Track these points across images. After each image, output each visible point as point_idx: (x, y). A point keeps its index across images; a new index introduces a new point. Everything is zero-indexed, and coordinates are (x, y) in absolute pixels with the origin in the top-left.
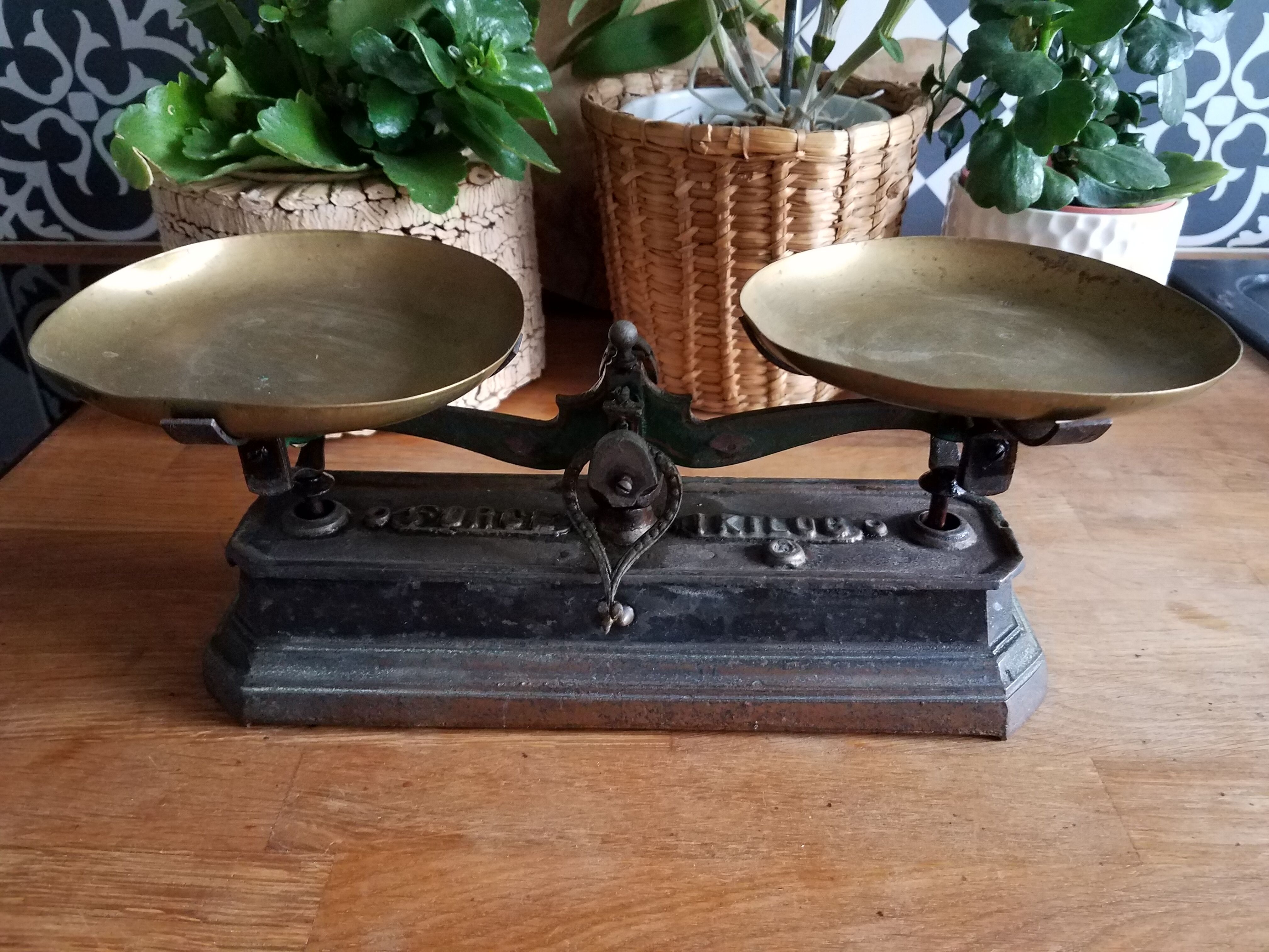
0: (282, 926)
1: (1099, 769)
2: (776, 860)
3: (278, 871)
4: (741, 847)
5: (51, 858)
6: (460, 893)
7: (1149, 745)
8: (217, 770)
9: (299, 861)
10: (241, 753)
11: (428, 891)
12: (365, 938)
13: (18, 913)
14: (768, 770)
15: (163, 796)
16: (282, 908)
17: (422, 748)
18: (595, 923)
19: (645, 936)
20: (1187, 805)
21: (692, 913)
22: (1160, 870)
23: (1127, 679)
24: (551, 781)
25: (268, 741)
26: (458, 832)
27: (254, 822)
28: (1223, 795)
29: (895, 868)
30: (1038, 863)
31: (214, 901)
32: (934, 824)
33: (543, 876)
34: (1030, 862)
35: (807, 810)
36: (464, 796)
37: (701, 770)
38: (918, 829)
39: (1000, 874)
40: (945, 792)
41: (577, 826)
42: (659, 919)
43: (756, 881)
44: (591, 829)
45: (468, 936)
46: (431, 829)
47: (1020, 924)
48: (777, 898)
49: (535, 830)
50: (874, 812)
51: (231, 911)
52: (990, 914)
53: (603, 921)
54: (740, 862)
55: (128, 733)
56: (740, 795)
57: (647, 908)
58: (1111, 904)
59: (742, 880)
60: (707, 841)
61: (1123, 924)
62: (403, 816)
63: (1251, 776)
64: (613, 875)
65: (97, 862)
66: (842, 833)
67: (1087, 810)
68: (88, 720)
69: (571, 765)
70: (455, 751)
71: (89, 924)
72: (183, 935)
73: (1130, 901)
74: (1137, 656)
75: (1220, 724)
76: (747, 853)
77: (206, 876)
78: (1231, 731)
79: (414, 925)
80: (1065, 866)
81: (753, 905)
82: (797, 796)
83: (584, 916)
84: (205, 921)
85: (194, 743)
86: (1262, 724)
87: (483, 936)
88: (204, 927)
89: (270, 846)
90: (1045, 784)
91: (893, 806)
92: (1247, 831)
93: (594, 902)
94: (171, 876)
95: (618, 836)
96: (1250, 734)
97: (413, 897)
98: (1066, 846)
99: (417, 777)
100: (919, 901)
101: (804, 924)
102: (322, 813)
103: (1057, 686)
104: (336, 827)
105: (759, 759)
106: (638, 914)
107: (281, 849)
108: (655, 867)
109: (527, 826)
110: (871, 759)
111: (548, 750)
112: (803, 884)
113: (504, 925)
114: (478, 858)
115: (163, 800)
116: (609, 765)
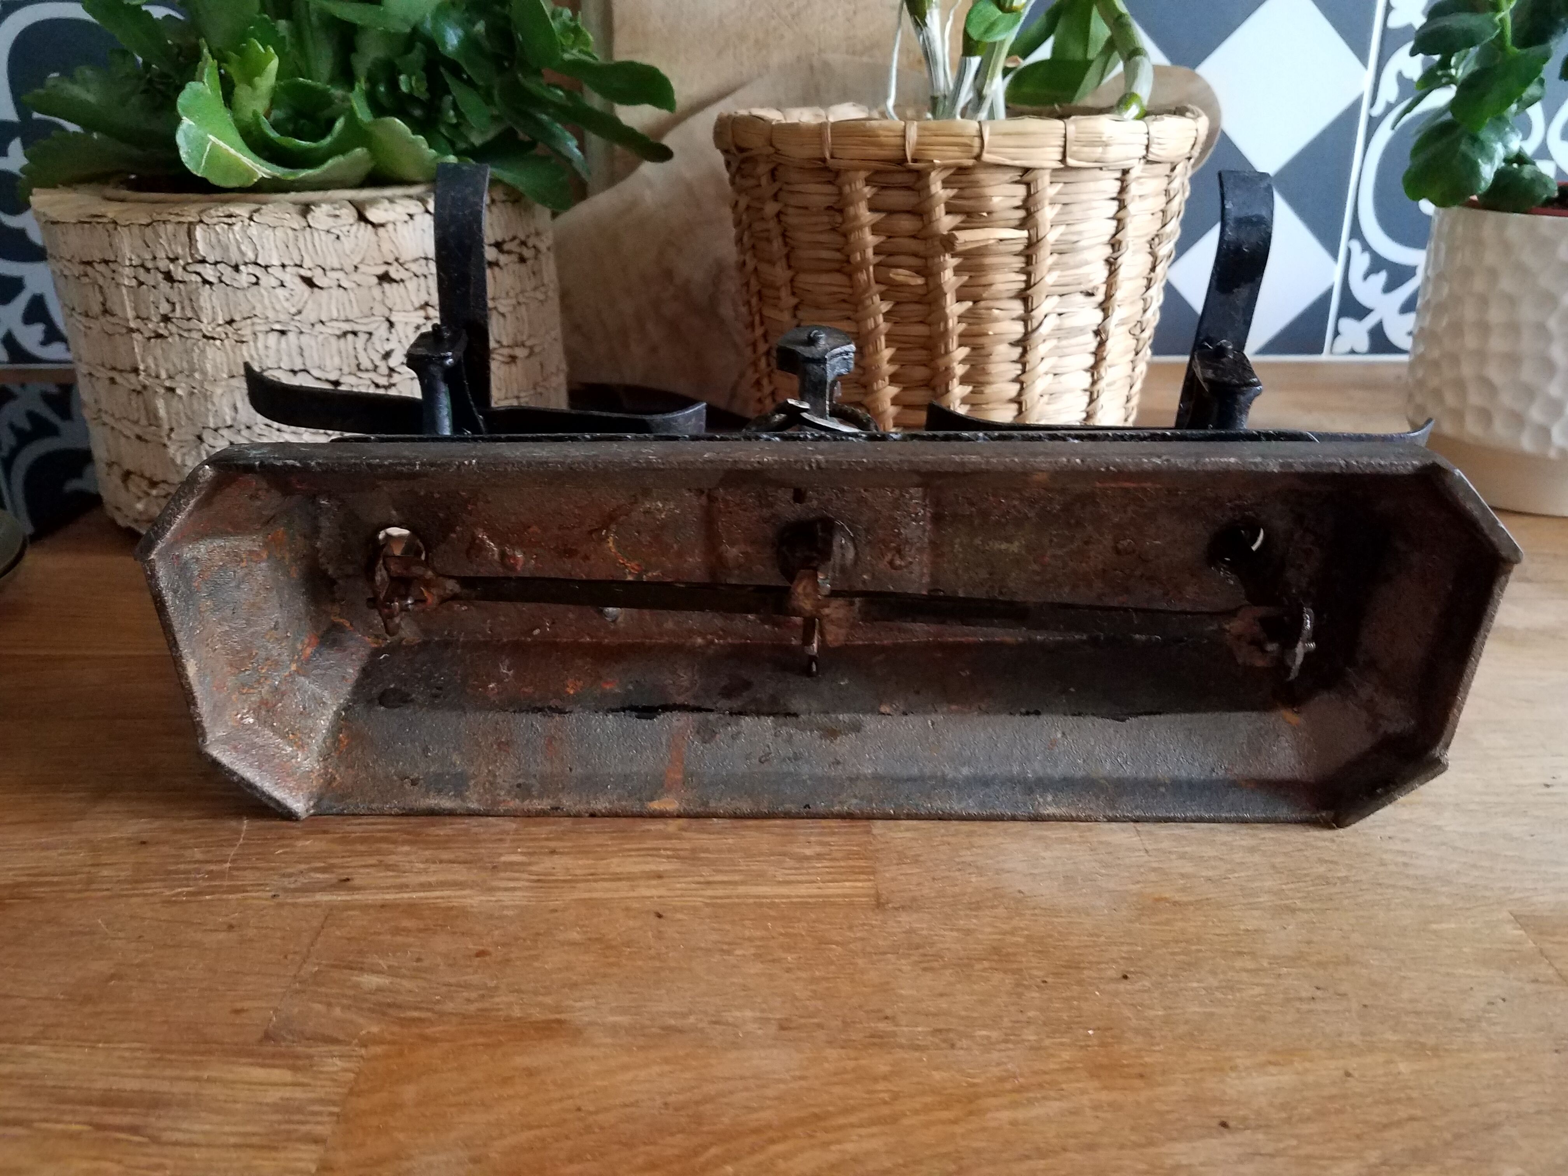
0: (275, 1149)
1: (1523, 927)
2: (1052, 1051)
3: (277, 1071)
4: (994, 1035)
6: (561, 1100)
8: (197, 936)
9: (310, 1057)
10: (234, 915)
11: (510, 1097)
12: (407, 1165)
14: (1026, 932)
15: (112, 971)
16: (280, 1123)
17: (505, 908)
18: (772, 1141)
19: (853, 1159)
21: (927, 1125)
23: (1538, 813)
24: (700, 949)
25: (276, 900)
26: (558, 1016)
27: (246, 1004)
29: (1239, 1061)
30: (1459, 1051)
31: (172, 1113)
32: (1288, 1000)
33: (688, 1075)
34: (1446, 1050)
35: (1091, 984)
36: (569, 968)
37: (925, 932)
38: (1265, 1008)
39: (1403, 1067)
40: (1299, 958)
41: (739, 1008)
42: (873, 1135)
43: (1023, 1081)
44: (763, 1011)
45: (571, 1161)
46: (517, 1012)
47: (1449, 1137)
48: (1057, 1104)
49: (675, 1013)
50: (1195, 985)
51: (199, 1126)
52: (1398, 1124)
53: (785, 1138)
54: (995, 1055)
55: (72, 891)
56: (986, 964)
57: (853, 1119)
59: (1002, 1080)
60: (942, 1026)
62: (474, 995)
64: (797, 1073)
66: (1151, 1013)
67: (1519, 979)
68: (16, 875)
69: (728, 927)
70: (555, 911)
72: (119, 1162)
74: (1547, 786)
76: (1006, 1041)
77: (164, 1078)
79: (485, 1145)
80: (1502, 1055)
81: (1021, 1114)
82: (1074, 966)
83: (757, 1131)
84: (155, 1140)
85: (168, 902)
87: (594, 1160)
88: (153, 1149)
89: (267, 1037)
90: (1448, 947)
91: (1221, 977)
93: (769, 1112)
94: (111, 1078)
95: (803, 1021)
97: (485, 1106)
98: (1499, 1029)
99: (497, 944)
100: (1283, 1107)
101: (1105, 1140)
102: (351, 992)
104: (370, 1010)
105: (1011, 918)
106: (841, 1128)
107: (284, 1039)
108: (863, 1062)
109: (664, 1007)
110: (1179, 916)
111: (695, 909)
112: (1096, 1084)
113: (628, 1145)
114: (587, 1051)
115: (112, 977)
116: (783, 927)
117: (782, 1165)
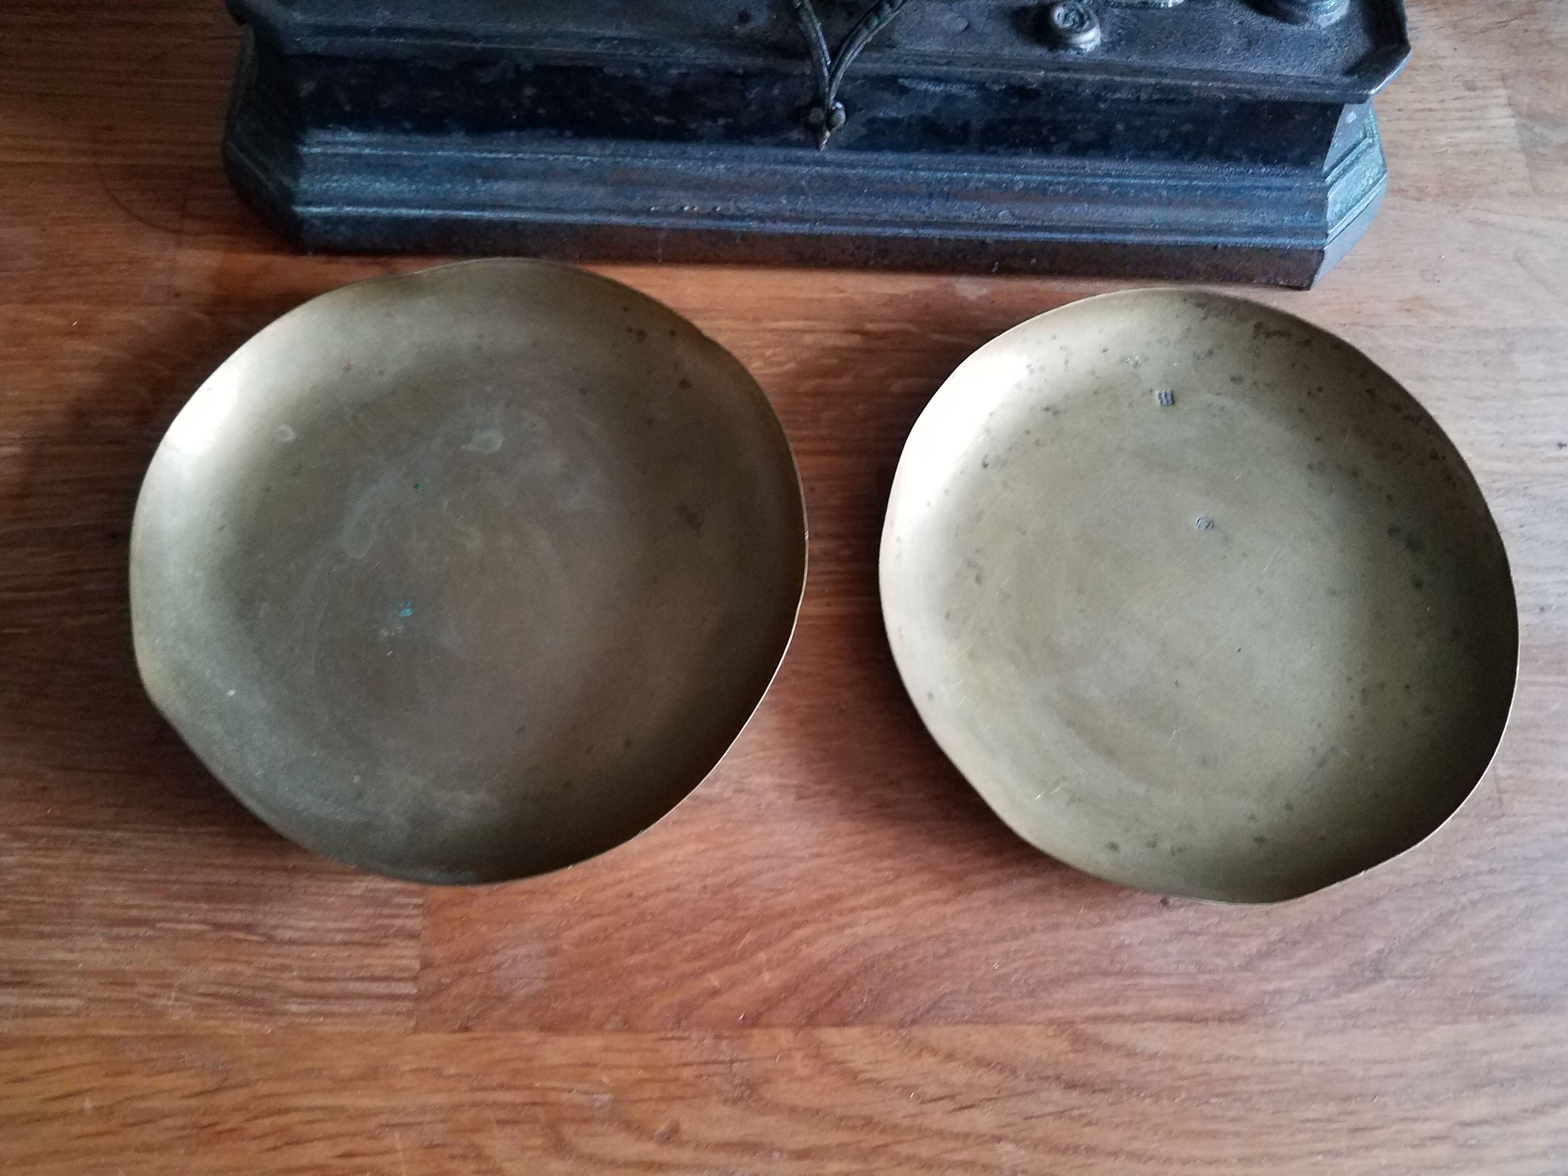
0: (378, 945)
5: (24, 844)
6: (613, 884)
7: (1548, 615)
11: (569, 883)
12: (496, 959)
13: (10, 935)
16: (373, 917)
18: (797, 926)
19: (862, 944)
21: (924, 906)
22: (1525, 825)
23: (1537, 489)
31: (276, 909)
33: (721, 854)
41: (760, 770)
44: (781, 775)
45: (632, 951)
51: (305, 923)
53: (805, 923)
57: (863, 900)
58: (1454, 879)
61: (1464, 908)
64: (815, 850)
71: (114, 950)
72: (249, 963)
73: (1478, 873)
74: (1561, 445)
77: (255, 868)
79: (557, 937)
83: (782, 915)
84: (272, 940)
87: (650, 950)
88: (272, 949)
93: (792, 894)
106: (853, 910)
113: (677, 933)
117: (805, 951)
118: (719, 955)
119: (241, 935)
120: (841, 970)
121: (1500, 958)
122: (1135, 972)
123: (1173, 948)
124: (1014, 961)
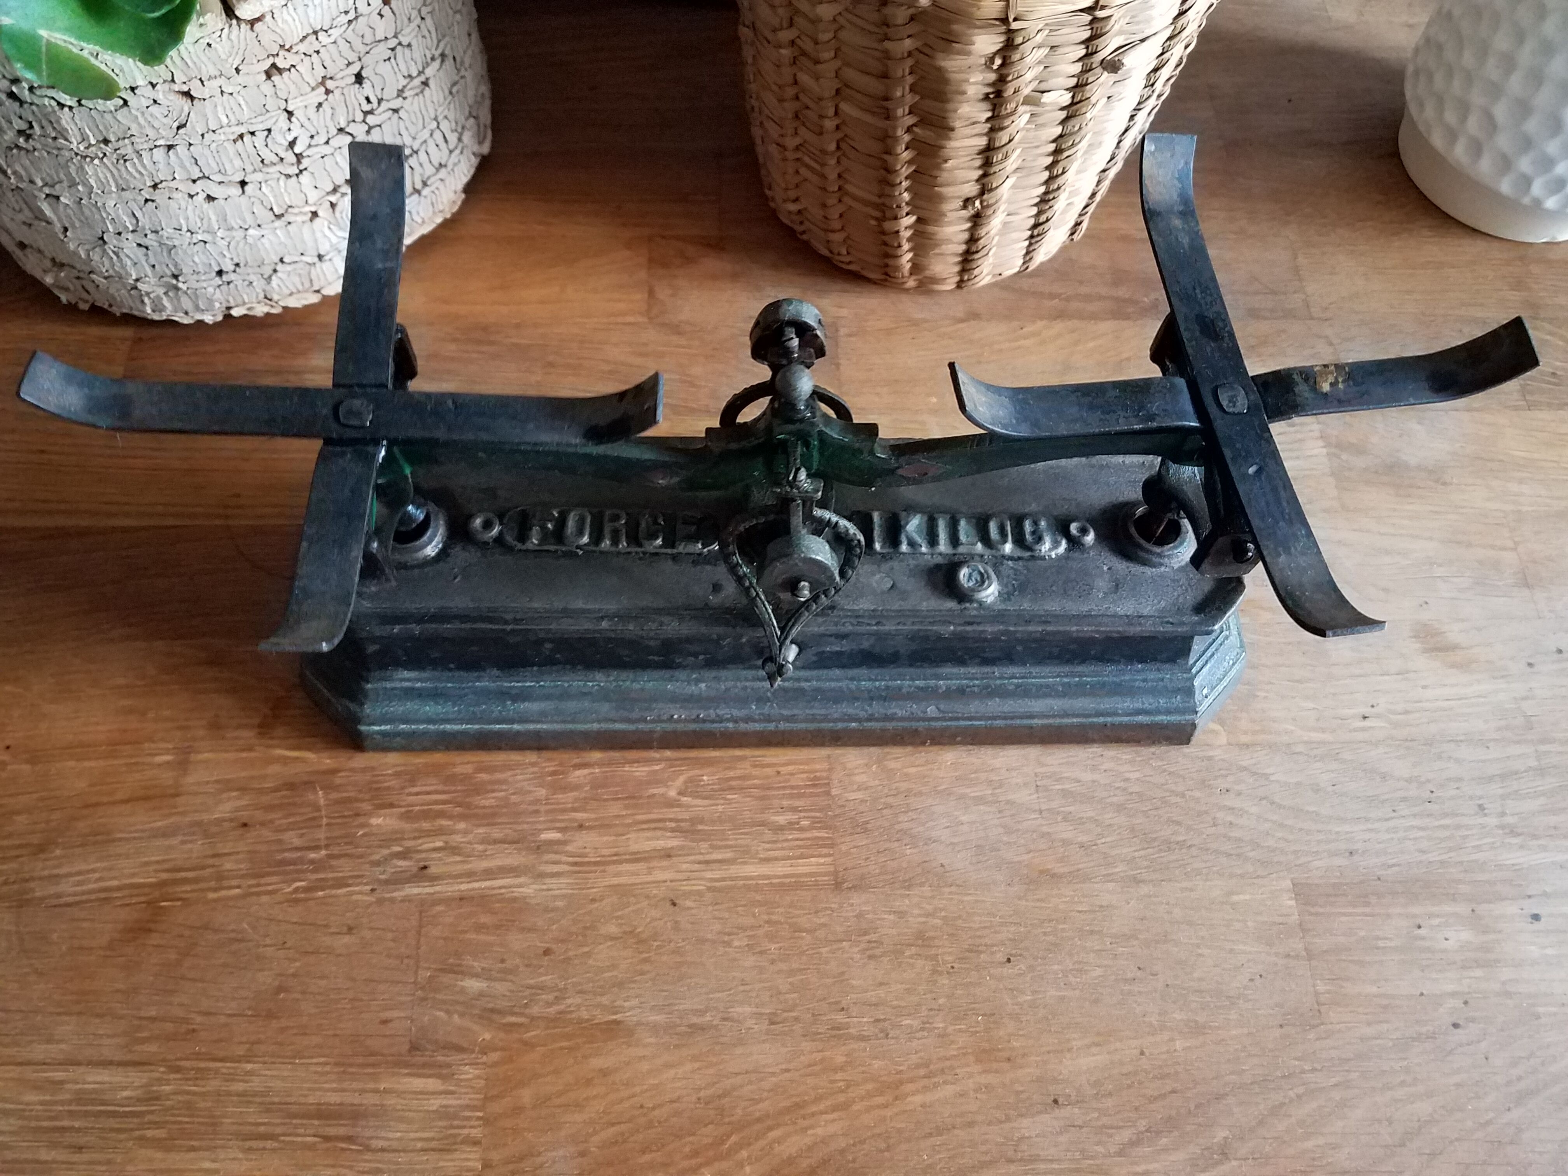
0: (449, 1150)
1: (1297, 896)
2: (952, 1037)
3: (430, 1080)
4: (916, 1023)
5: (178, 1076)
6: (629, 1098)
7: (1356, 858)
8: (327, 940)
9: (449, 1066)
10: (348, 914)
11: (594, 1097)
12: (539, 1160)
13: (168, 1150)
14: (943, 914)
15: (276, 983)
16: (445, 1127)
17: (555, 897)
18: (770, 1129)
19: (822, 1142)
20: (1381, 944)
21: (868, 1110)
22: (1339, 1031)
23: (1347, 756)
24: (707, 940)
25: (377, 895)
26: (614, 1017)
27: (388, 1014)
28: (1419, 927)
29: (1074, 1043)
30: (1218, 1028)
31: (371, 1124)
32: (1117, 981)
33: (711, 1071)
34: (1210, 1028)
35: (984, 969)
36: (614, 967)
37: (870, 916)
38: (1100, 990)
39: (1179, 1045)
40: (1132, 936)
41: (741, 1003)
42: (834, 1120)
43: (932, 1067)
44: (757, 1005)
45: (643, 1152)
46: (585, 1015)
47: (1192, 1107)
48: (953, 1087)
49: (696, 1010)
50: (1056, 967)
51: (394, 1134)
52: (1163, 1096)
53: (778, 1125)
54: (915, 1043)
55: (210, 889)
56: (914, 950)
57: (822, 1107)
58: (1284, 1077)
59: (918, 1066)
60: (880, 1016)
61: (1291, 1101)
62: (551, 997)
63: (1453, 898)
64: (784, 1067)
65: (230, 1078)
66: (1022, 999)
67: (1277, 954)
68: (156, 871)
69: (727, 915)
70: (593, 900)
71: (247, 1160)
72: (350, 1168)
73: (1303, 1072)
74: (1365, 718)
75: (1437, 823)
76: (923, 1029)
77: (354, 1091)
78: (1447, 833)
79: (586, 1141)
80: (1245, 1031)
81: (929, 1097)
82: (974, 950)
83: (759, 1120)
84: (368, 1149)
85: (292, 900)
86: (1481, 820)
87: (658, 1151)
88: (369, 1156)
89: (414, 1048)
90: (1238, 921)
91: (1076, 958)
92: (1434, 976)
93: (767, 1103)
94: (318, 1093)
96: (1465, 837)
97: (579, 1106)
98: (1249, 1005)
99: (557, 941)
100: (1095, 1083)
101: (979, 1118)
102: (462, 999)
103: (1268, 771)
104: (480, 1017)
105: (934, 897)
106: (813, 1115)
107: (427, 1050)
108: (827, 1054)
109: (687, 1005)
110: (1055, 892)
111: (699, 893)
112: (978, 1068)
113: (678, 1137)
114: (641, 1052)
115: (280, 989)
116: (768, 914)
117: (777, 1148)
118: (711, 1153)
119: (344, 1145)
120: (805, 1164)
121: (1321, 1141)
122: (1035, 1159)
123: (1062, 1139)
124: (939, 1152)
